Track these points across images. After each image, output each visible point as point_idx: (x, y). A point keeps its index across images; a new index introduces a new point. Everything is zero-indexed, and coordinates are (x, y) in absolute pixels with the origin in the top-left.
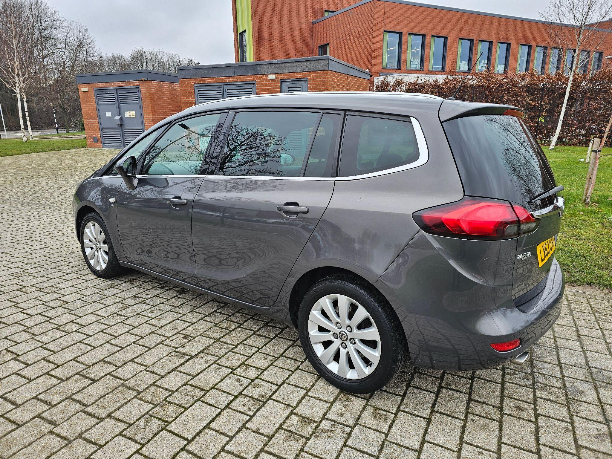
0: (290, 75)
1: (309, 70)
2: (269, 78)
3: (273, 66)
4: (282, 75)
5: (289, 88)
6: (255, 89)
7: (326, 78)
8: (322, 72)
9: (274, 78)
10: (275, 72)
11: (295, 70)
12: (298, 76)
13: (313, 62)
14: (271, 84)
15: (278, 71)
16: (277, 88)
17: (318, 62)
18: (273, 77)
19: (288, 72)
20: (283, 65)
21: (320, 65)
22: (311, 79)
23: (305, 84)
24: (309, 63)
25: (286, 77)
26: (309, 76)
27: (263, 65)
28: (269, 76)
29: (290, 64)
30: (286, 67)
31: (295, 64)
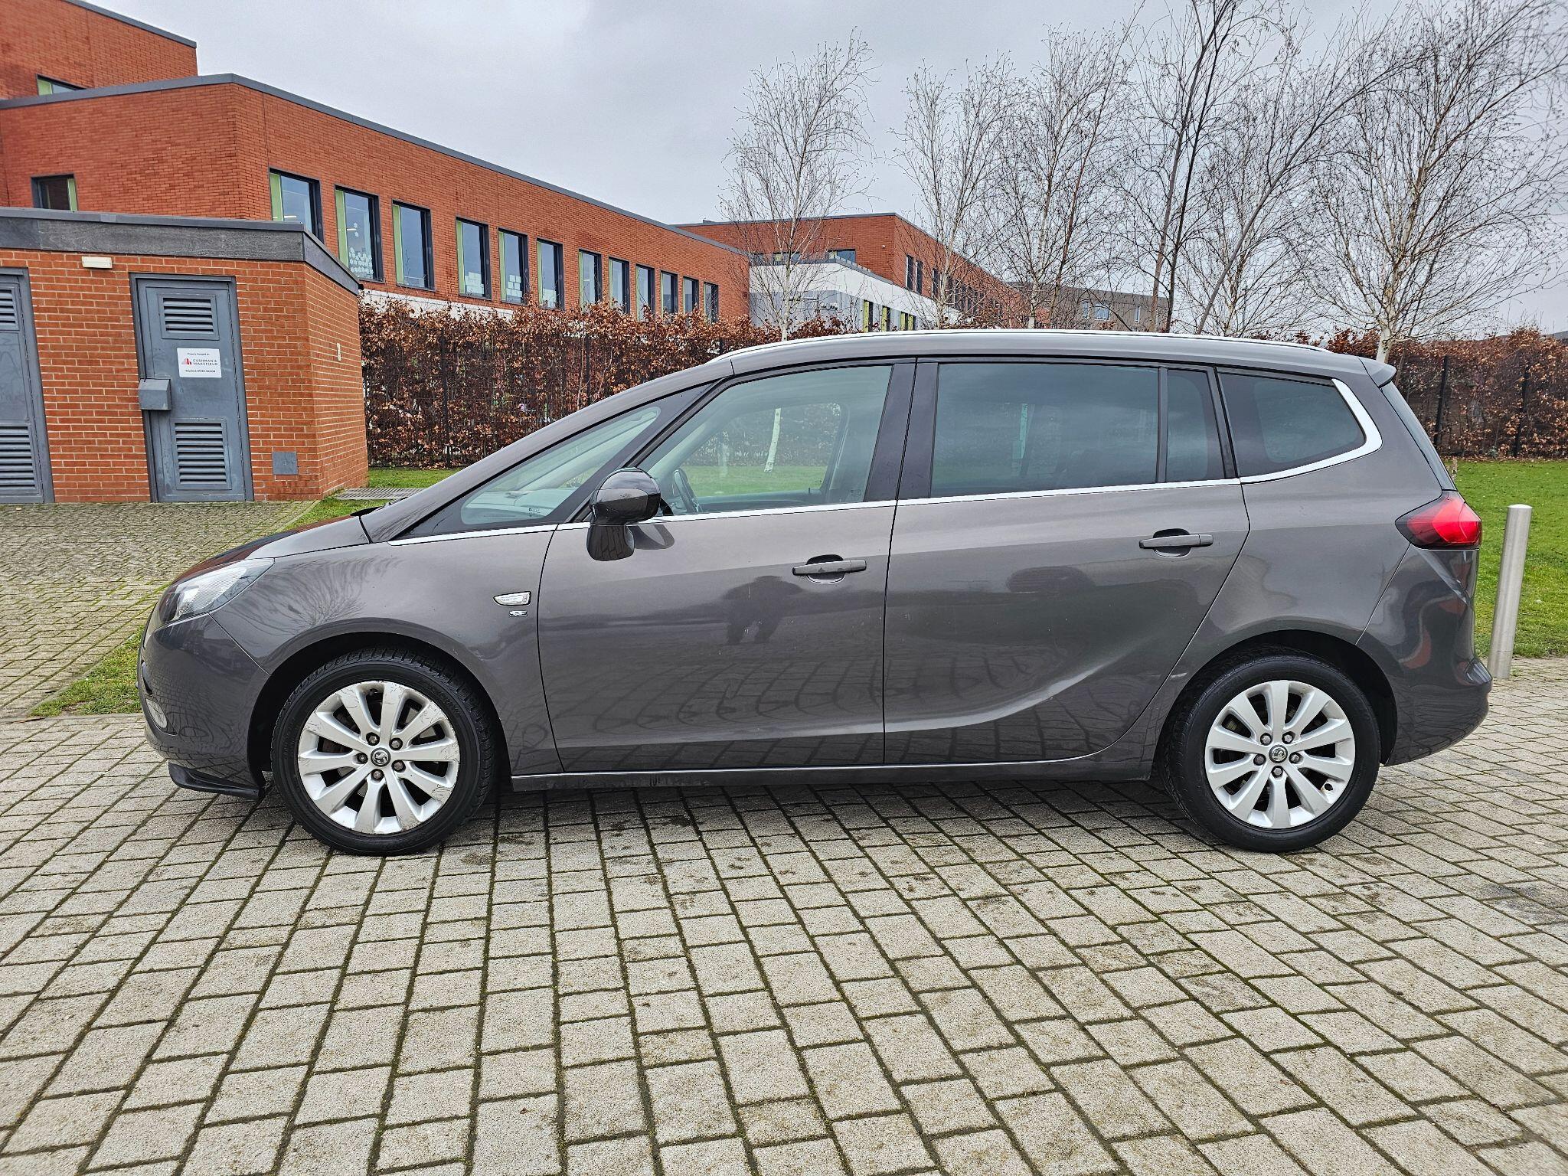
0: (167, 262)
1: (238, 256)
2: (85, 265)
3: (97, 230)
4: (135, 261)
5: (165, 300)
6: (24, 294)
7: (296, 282)
8: (282, 264)
9: (109, 266)
10: (109, 247)
11: (185, 251)
12: (201, 267)
13: (251, 235)
14: (92, 281)
15: (121, 247)
16: (121, 298)
17: (270, 236)
18: (105, 262)
19: (161, 252)
20: (138, 230)
21: (275, 245)
22: (245, 280)
23: (225, 293)
24: (238, 234)
25: (151, 266)
26: (237, 272)
27: (58, 224)
28: (84, 259)
29: (167, 230)
30: (151, 239)
31: (187, 233)
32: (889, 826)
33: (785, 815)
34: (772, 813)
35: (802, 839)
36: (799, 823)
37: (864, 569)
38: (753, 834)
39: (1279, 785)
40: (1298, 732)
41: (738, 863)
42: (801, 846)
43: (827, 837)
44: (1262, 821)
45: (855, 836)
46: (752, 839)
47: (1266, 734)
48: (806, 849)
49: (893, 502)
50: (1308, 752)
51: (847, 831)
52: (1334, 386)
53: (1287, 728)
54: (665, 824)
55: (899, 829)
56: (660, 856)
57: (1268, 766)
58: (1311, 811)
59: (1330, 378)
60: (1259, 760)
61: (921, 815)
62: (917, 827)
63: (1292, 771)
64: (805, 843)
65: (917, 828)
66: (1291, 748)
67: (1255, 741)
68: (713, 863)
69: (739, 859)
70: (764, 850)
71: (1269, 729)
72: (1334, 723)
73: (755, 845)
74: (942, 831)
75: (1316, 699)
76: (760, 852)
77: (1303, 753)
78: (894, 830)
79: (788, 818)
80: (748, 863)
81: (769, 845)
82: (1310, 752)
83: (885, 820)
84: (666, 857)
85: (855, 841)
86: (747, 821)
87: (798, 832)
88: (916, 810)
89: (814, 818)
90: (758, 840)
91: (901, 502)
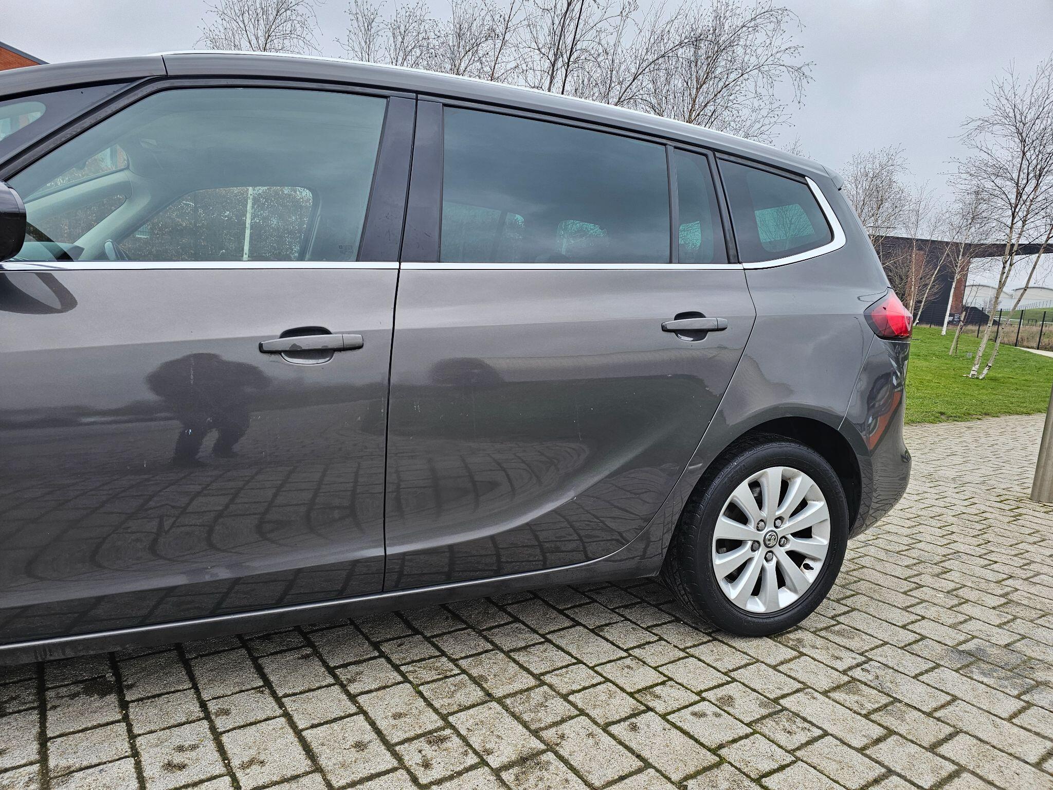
32: (382, 655)
33: (250, 654)
34: (233, 656)
35: (274, 694)
36: (269, 666)
37: (360, 347)
38: (205, 696)
39: (771, 567)
40: (786, 517)
41: (178, 758)
42: (271, 707)
43: (306, 687)
44: (756, 606)
45: (343, 678)
46: (203, 705)
47: (762, 520)
48: (279, 712)
49: (395, 265)
50: (794, 535)
51: (331, 671)
52: (807, 185)
53: (778, 513)
54: (73, 696)
55: (395, 658)
56: (52, 763)
57: (762, 551)
58: (795, 591)
59: (803, 176)
60: (755, 547)
61: (416, 632)
62: (415, 651)
63: (781, 553)
64: (279, 701)
65: (416, 654)
66: (780, 532)
67: (751, 527)
68: (138, 767)
69: (181, 749)
70: (221, 723)
71: (764, 514)
72: (814, 506)
73: (207, 717)
74: (443, 654)
75: (802, 483)
76: (213, 729)
77: (790, 537)
78: (389, 661)
79: (255, 660)
80: (193, 754)
81: (226, 712)
82: (795, 535)
83: (376, 646)
84: (63, 763)
85: (343, 687)
86: (197, 673)
87: (268, 683)
88: (409, 625)
89: (290, 657)
90: (212, 707)
91: (405, 265)
